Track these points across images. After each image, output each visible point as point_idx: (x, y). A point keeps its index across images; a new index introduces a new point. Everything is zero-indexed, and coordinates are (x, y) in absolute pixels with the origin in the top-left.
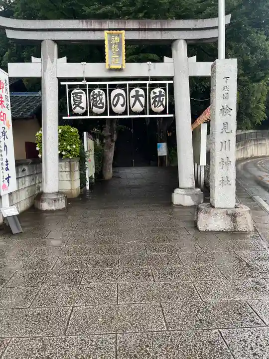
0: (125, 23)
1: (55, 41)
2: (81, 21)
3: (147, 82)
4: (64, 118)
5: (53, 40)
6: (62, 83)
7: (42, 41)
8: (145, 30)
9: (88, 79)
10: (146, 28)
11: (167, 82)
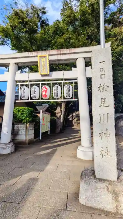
0: (50, 52)
1: (16, 64)
2: (28, 53)
3: (62, 82)
4: (17, 101)
5: (15, 63)
6: (17, 84)
7: (9, 64)
8: (60, 54)
9: (30, 81)
10: (61, 53)
11: (74, 81)
